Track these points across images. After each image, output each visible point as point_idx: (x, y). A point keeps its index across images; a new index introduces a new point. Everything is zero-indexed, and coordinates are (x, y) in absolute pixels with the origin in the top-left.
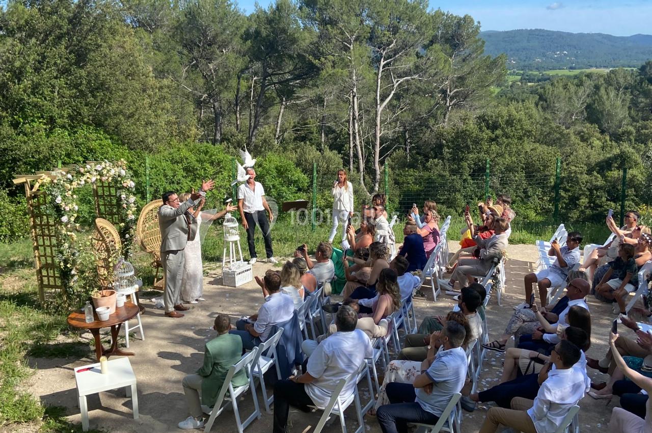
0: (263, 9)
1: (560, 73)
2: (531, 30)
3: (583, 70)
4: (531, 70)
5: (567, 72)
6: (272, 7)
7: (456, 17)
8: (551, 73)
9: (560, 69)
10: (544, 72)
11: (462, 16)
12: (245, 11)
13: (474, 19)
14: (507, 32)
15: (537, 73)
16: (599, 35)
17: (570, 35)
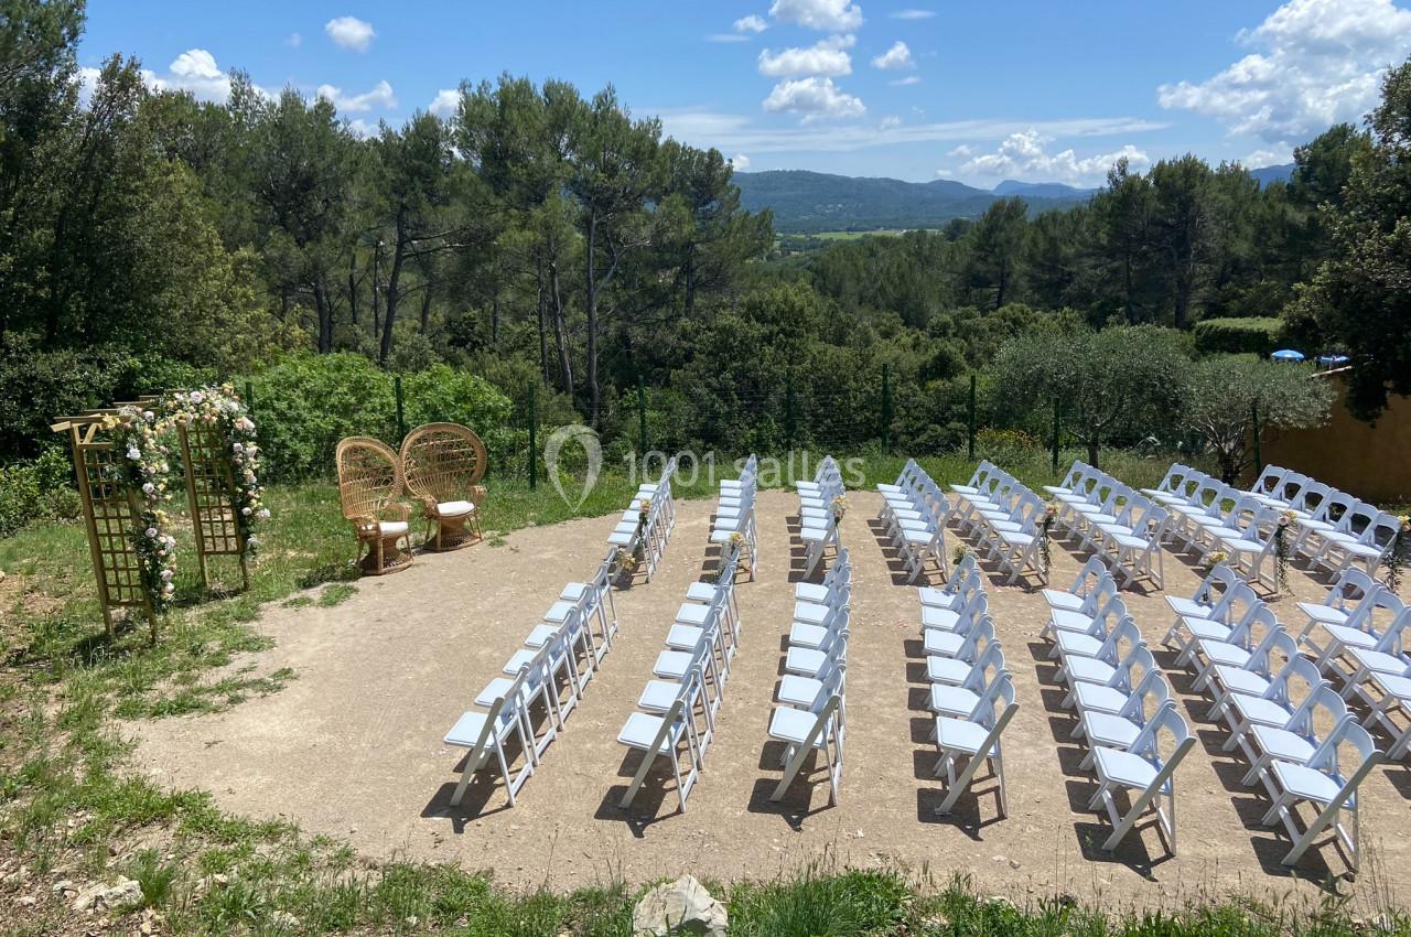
0: (393, 131)
1: (836, 236)
2: (791, 172)
3: (868, 233)
4: (795, 233)
5: (844, 236)
6: (408, 129)
7: (697, 151)
8: (823, 236)
9: (834, 231)
10: (813, 236)
11: (706, 151)
12: (362, 135)
13: (724, 156)
14: (758, 174)
15: (803, 236)
16: (887, 180)
17: (847, 180)
